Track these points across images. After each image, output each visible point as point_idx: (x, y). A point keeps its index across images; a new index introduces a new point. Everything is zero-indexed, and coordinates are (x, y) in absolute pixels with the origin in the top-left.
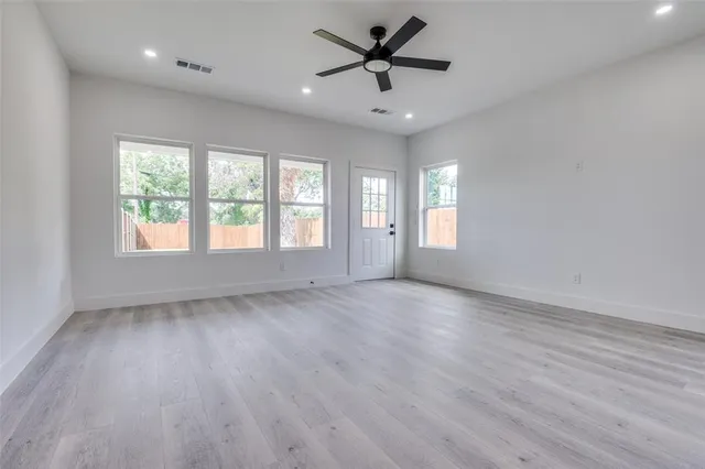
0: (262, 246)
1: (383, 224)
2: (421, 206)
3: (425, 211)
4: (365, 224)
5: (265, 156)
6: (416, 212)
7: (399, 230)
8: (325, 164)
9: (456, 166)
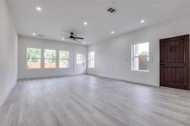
0: (55, 67)
1: (81, 63)
2: (89, 60)
3: (90, 60)
4: (77, 63)
5: (56, 50)
6: (88, 61)
7: (85, 64)
8: (69, 51)
9: (94, 52)
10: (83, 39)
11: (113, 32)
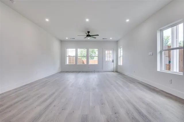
1: (111, 60)
3: (120, 57)
4: (106, 60)
5: (87, 49)
7: (115, 61)
10: (98, 35)
11: (128, 20)
